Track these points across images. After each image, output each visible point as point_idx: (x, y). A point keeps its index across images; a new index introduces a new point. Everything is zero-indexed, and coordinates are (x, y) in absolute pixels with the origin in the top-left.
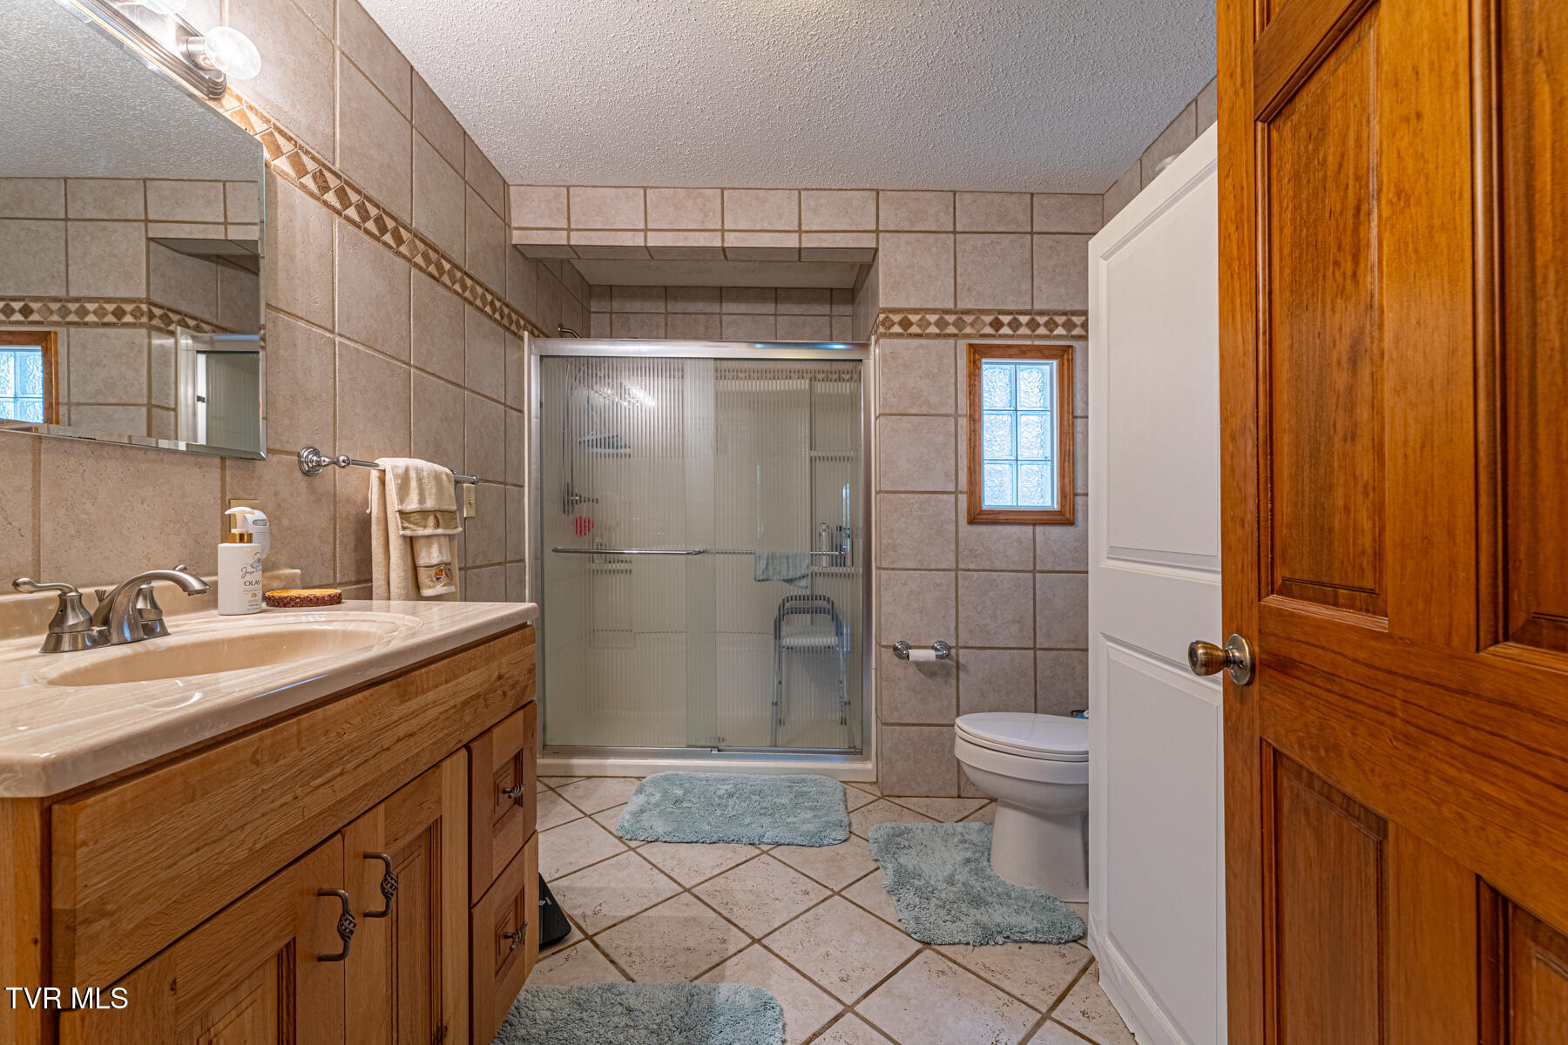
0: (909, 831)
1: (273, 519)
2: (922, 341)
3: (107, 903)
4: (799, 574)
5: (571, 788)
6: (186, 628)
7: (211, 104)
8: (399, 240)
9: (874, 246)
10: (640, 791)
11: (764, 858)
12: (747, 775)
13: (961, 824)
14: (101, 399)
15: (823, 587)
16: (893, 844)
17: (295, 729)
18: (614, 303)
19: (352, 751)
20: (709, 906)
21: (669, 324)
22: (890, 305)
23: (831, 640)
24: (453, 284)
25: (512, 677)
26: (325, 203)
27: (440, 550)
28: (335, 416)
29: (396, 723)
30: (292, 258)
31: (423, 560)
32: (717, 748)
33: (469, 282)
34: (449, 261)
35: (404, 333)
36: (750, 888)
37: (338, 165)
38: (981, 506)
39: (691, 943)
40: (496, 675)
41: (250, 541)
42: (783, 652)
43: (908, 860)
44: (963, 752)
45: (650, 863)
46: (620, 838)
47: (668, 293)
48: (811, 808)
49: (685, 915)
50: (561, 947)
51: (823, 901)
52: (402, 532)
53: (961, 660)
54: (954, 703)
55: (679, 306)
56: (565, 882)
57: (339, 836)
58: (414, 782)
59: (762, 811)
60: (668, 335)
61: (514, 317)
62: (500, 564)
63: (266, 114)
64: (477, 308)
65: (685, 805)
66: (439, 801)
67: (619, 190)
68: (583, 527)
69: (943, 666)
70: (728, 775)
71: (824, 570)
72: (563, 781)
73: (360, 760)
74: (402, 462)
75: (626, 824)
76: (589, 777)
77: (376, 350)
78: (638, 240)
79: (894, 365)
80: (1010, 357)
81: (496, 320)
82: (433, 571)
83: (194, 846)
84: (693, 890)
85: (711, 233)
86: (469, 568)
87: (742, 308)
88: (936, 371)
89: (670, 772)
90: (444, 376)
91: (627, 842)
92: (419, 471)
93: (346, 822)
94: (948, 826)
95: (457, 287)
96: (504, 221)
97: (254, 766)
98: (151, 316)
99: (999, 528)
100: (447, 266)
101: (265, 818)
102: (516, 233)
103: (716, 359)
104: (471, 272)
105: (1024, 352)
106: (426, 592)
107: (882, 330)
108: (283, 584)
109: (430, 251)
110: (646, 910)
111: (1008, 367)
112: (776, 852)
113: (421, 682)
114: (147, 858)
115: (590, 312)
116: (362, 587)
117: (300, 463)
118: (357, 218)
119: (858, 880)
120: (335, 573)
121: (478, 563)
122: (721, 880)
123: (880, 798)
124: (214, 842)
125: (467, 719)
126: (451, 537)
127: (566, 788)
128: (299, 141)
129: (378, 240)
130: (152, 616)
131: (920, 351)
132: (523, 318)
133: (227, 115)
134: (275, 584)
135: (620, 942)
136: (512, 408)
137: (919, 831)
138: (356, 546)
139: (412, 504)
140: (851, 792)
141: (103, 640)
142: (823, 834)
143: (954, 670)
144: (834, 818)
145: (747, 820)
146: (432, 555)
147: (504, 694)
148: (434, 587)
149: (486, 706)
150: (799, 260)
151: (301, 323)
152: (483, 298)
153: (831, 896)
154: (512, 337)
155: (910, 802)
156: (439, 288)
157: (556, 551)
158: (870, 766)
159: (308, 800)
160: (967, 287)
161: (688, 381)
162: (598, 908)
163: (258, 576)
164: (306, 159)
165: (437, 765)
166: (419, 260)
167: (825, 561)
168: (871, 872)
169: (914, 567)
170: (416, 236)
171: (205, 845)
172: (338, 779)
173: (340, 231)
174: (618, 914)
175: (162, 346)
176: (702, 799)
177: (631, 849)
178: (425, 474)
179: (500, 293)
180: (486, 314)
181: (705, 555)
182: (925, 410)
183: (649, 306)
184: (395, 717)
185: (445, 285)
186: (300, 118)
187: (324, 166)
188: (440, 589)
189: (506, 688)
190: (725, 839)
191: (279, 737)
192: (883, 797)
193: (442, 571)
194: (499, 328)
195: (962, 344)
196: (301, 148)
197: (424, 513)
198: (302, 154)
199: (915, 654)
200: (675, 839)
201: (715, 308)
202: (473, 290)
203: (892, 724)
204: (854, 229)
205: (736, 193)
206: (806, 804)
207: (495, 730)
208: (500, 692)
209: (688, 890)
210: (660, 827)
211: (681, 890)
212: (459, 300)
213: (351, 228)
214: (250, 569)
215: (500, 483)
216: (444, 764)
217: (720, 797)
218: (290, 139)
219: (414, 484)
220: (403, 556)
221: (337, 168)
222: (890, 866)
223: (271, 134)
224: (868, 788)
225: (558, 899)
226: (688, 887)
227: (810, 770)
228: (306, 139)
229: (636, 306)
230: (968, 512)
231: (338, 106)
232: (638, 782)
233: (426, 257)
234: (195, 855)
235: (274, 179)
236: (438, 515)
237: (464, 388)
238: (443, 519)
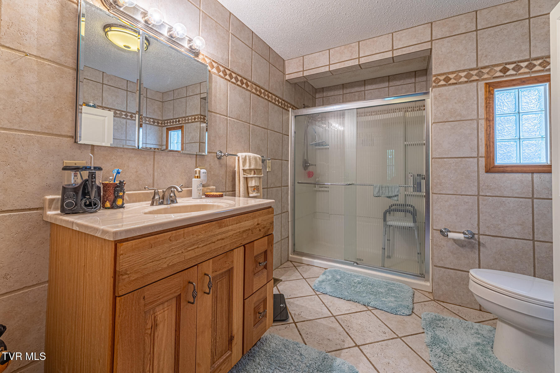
0: (445, 320)
1: (208, 173)
2: (457, 86)
3: (128, 271)
4: (394, 194)
5: (301, 267)
6: (182, 202)
7: (196, 58)
8: (247, 86)
9: (430, 47)
10: (324, 274)
11: (369, 312)
12: (367, 276)
13: (478, 324)
14: (191, 142)
15: (410, 201)
16: (434, 323)
17: (183, 232)
18: (324, 94)
19: (202, 241)
20: (341, 325)
21: (344, 98)
22: (438, 73)
23: (411, 224)
24: (265, 96)
25: (264, 225)
26: (226, 79)
27: (255, 182)
28: (227, 141)
29: (217, 235)
30: (216, 97)
31: (249, 185)
32: (357, 263)
33: (270, 95)
34: (263, 89)
35: (248, 114)
36: (360, 323)
37: (229, 67)
38: (493, 163)
39: (330, 337)
40: (256, 223)
41: (200, 178)
42: (387, 227)
43: (441, 333)
44: (473, 287)
45: (322, 302)
46: (314, 290)
47: (343, 86)
48: (394, 297)
49: (331, 325)
50: (285, 323)
51: (392, 339)
52: (243, 176)
53: (481, 241)
54: (477, 262)
55: (348, 91)
56: (292, 300)
57: (196, 266)
58: (224, 254)
59: (371, 293)
60: (344, 101)
61: (286, 104)
62: (279, 187)
63: (210, 57)
64: (273, 103)
65: (340, 282)
66: (232, 262)
67: (320, 53)
68: (310, 174)
69: (470, 243)
70: (360, 274)
71: (412, 194)
72: (299, 265)
73: (204, 244)
74: (244, 154)
75: (316, 285)
76: (308, 265)
77: (239, 120)
78: (327, 69)
79: (440, 100)
80: (514, 85)
81: (279, 106)
82: (253, 189)
83: (151, 260)
84: (336, 317)
85: (354, 60)
86: (269, 188)
87: (374, 86)
88: (465, 99)
89: (337, 269)
90: (261, 126)
91: (316, 292)
92: (249, 157)
93: (199, 262)
94: (469, 323)
95: (266, 97)
96: (283, 73)
97: (169, 241)
98: (201, 118)
99: (507, 175)
100: (263, 91)
101: (173, 257)
102: (287, 76)
103: (357, 108)
104: (271, 92)
105: (524, 82)
106: (251, 195)
107: (434, 84)
108: (210, 191)
109: (257, 87)
110: (317, 319)
111: (513, 91)
112: (375, 311)
113: (227, 223)
114: (138, 261)
115: (316, 98)
116: (233, 193)
117: (217, 155)
118: (235, 81)
119: (412, 335)
120: (226, 188)
121: (272, 186)
122: (348, 316)
123: (432, 300)
124: (157, 261)
125: (245, 237)
126: (260, 178)
127: (299, 267)
128: (219, 63)
129: (241, 87)
130: (174, 198)
131: (456, 91)
132: (289, 104)
133: (200, 61)
134: (208, 191)
135: (304, 328)
136: (285, 135)
137: (451, 321)
138: (232, 180)
139: (247, 167)
140: (417, 293)
141: (162, 203)
142: (398, 309)
143: (477, 246)
144: (405, 303)
145: (364, 295)
146: (252, 183)
147: (260, 230)
148: (253, 193)
149: (252, 233)
150: (394, 62)
151: (218, 115)
152: (275, 99)
153: (396, 338)
154: (285, 111)
155: (449, 306)
156: (260, 98)
157: (299, 183)
158: (428, 284)
159: (186, 254)
160: (484, 55)
161: (346, 119)
162: (300, 313)
163: (201, 188)
164: (221, 67)
165: (232, 250)
166: (254, 91)
167: (411, 189)
168: (420, 333)
169: (452, 193)
170: (253, 83)
171: (155, 261)
172: (197, 249)
173: (230, 87)
174: (307, 317)
175: (203, 126)
176: (347, 282)
177: (316, 294)
178: (251, 157)
179: (281, 97)
180: (276, 104)
181: (352, 186)
182: (458, 118)
183: (336, 93)
184: (217, 233)
185: (262, 97)
186: (219, 56)
187: (226, 68)
188: (254, 194)
189: (261, 228)
190: (353, 300)
191: (178, 234)
192: (434, 300)
193: (256, 188)
194: (280, 108)
195: (482, 84)
196: (219, 64)
197: (250, 170)
198: (219, 66)
199: (451, 235)
200: (333, 295)
201: (363, 89)
202: (271, 97)
203: (440, 267)
204: (419, 42)
205: (364, 42)
206: (393, 294)
207: (255, 242)
208: (258, 229)
209: (334, 316)
210: (328, 289)
211: (331, 315)
212: (266, 101)
213: (233, 85)
214: (199, 186)
215: (280, 160)
216: (234, 250)
217: (355, 283)
218: (216, 63)
219: (248, 161)
220: (244, 183)
221: (229, 68)
222: (430, 333)
223: (211, 63)
224: (427, 294)
225: (288, 305)
226: (334, 315)
227: (397, 279)
228: (221, 62)
229: (332, 93)
230: (486, 167)
231: (230, 50)
232: (325, 270)
233: (256, 90)
234: (152, 263)
235: (212, 75)
236: (255, 171)
237: (268, 129)
238: (257, 172)
